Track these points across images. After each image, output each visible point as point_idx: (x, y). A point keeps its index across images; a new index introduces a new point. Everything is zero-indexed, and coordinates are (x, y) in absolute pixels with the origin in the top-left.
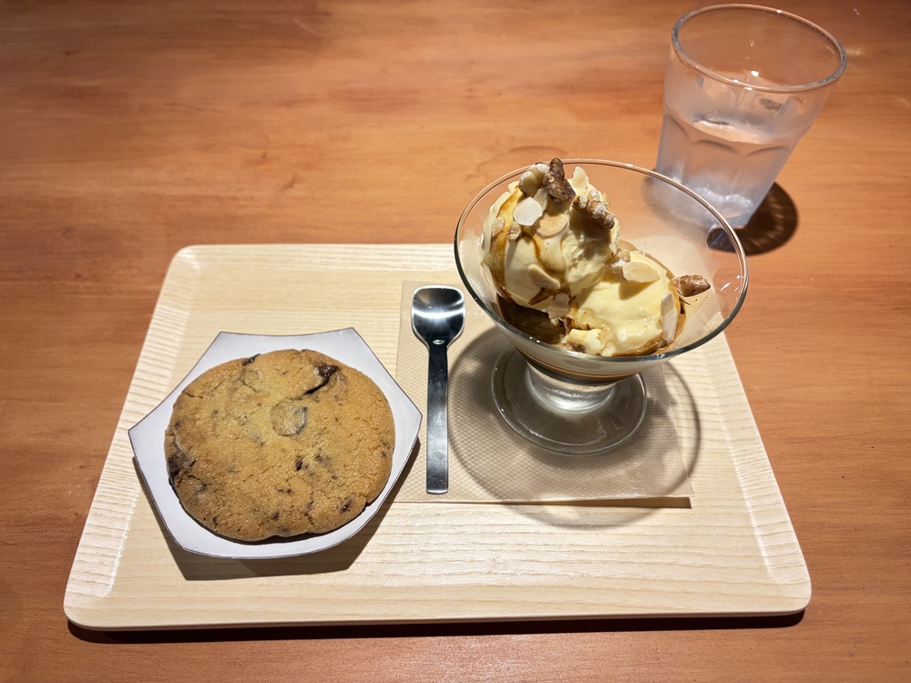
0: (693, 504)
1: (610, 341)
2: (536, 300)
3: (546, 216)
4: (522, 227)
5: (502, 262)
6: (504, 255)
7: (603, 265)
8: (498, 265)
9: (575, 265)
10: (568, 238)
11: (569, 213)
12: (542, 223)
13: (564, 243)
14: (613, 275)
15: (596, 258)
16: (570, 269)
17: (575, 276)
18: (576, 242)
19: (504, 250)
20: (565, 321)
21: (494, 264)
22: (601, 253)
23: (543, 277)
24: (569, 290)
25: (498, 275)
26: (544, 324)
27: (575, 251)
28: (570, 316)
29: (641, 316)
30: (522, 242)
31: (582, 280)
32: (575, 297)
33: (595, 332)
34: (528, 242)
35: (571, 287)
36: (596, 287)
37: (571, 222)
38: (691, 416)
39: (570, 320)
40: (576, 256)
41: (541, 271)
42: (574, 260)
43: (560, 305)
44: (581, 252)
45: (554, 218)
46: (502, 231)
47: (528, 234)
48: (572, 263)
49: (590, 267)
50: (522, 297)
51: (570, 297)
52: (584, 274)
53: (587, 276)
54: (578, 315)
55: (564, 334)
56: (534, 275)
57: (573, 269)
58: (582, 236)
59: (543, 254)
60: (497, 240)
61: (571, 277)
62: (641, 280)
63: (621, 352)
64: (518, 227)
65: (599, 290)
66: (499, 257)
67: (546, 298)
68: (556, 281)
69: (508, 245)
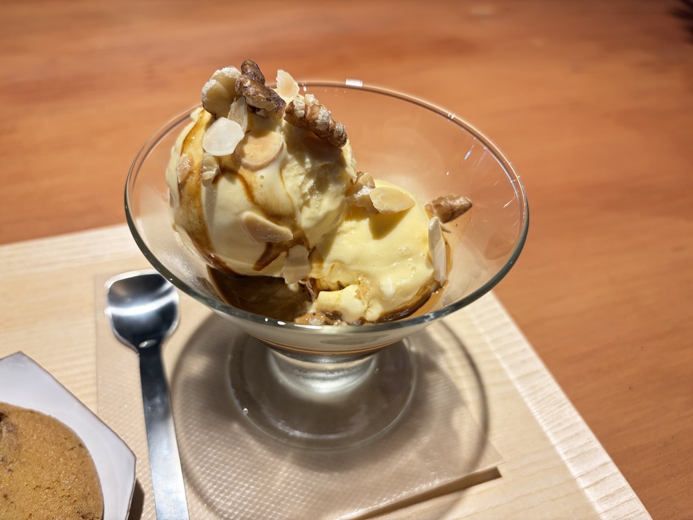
0: (502, 471)
1: (373, 297)
2: (264, 261)
3: (251, 139)
4: (219, 159)
5: (200, 218)
6: (201, 206)
7: (343, 197)
8: (197, 222)
9: (307, 203)
10: (289, 166)
11: (282, 130)
12: (247, 149)
13: (285, 173)
14: (358, 209)
15: (332, 188)
16: (301, 209)
17: (310, 219)
18: (301, 170)
19: (200, 199)
20: (308, 284)
21: (189, 222)
22: (337, 180)
23: (264, 227)
24: (306, 240)
25: (200, 236)
26: (280, 293)
27: (303, 183)
28: (313, 275)
29: (405, 256)
30: (223, 182)
31: (320, 222)
32: (314, 248)
33: (351, 290)
34: (232, 180)
35: (307, 235)
36: (340, 229)
37: (287, 142)
38: (465, 362)
39: (313, 281)
40: (306, 189)
41: (262, 219)
42: (304, 196)
43: (297, 262)
44: (311, 183)
45: (263, 139)
46: (191, 173)
47: (229, 168)
48: (301, 201)
49: (326, 203)
50: (242, 262)
51: (308, 249)
52: (321, 213)
53: (326, 216)
54: (323, 272)
55: (311, 301)
56: (252, 226)
57: (306, 209)
58: (308, 160)
59: (258, 194)
60: (187, 188)
61: (305, 219)
62: (396, 208)
63: (390, 309)
64: (213, 160)
65: (344, 232)
66: (195, 211)
67: (276, 257)
68: (285, 230)
69: (204, 189)
